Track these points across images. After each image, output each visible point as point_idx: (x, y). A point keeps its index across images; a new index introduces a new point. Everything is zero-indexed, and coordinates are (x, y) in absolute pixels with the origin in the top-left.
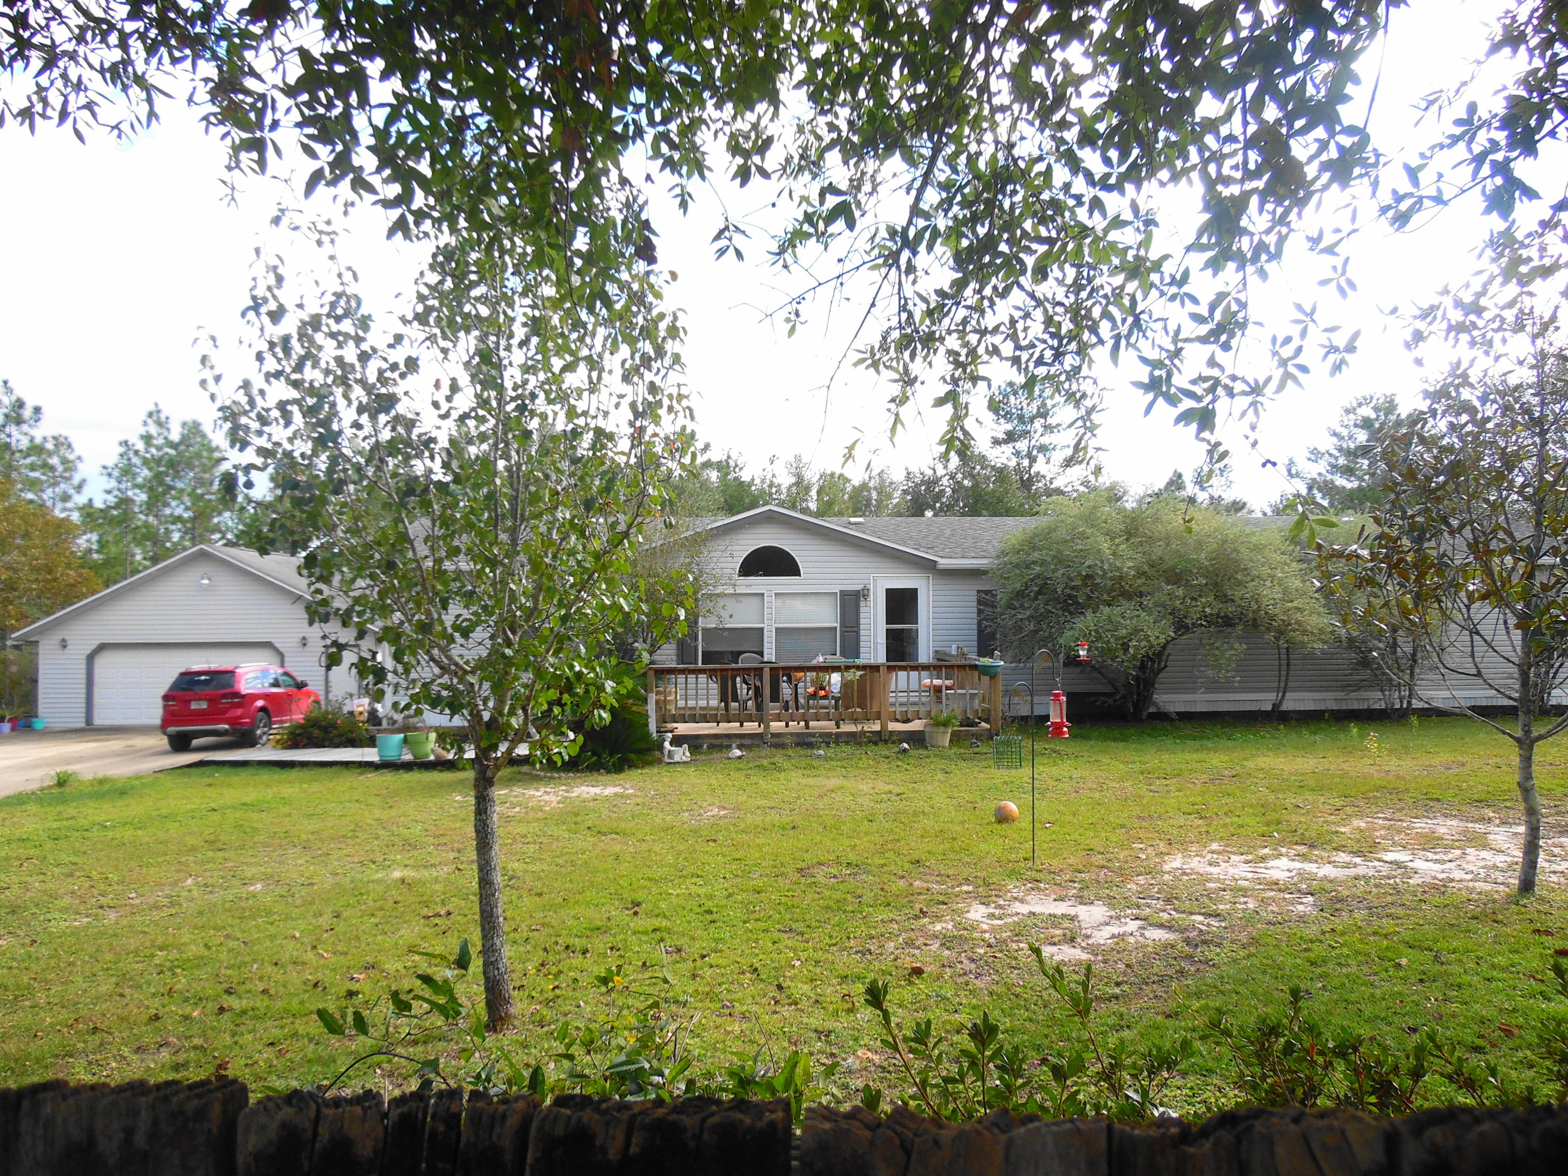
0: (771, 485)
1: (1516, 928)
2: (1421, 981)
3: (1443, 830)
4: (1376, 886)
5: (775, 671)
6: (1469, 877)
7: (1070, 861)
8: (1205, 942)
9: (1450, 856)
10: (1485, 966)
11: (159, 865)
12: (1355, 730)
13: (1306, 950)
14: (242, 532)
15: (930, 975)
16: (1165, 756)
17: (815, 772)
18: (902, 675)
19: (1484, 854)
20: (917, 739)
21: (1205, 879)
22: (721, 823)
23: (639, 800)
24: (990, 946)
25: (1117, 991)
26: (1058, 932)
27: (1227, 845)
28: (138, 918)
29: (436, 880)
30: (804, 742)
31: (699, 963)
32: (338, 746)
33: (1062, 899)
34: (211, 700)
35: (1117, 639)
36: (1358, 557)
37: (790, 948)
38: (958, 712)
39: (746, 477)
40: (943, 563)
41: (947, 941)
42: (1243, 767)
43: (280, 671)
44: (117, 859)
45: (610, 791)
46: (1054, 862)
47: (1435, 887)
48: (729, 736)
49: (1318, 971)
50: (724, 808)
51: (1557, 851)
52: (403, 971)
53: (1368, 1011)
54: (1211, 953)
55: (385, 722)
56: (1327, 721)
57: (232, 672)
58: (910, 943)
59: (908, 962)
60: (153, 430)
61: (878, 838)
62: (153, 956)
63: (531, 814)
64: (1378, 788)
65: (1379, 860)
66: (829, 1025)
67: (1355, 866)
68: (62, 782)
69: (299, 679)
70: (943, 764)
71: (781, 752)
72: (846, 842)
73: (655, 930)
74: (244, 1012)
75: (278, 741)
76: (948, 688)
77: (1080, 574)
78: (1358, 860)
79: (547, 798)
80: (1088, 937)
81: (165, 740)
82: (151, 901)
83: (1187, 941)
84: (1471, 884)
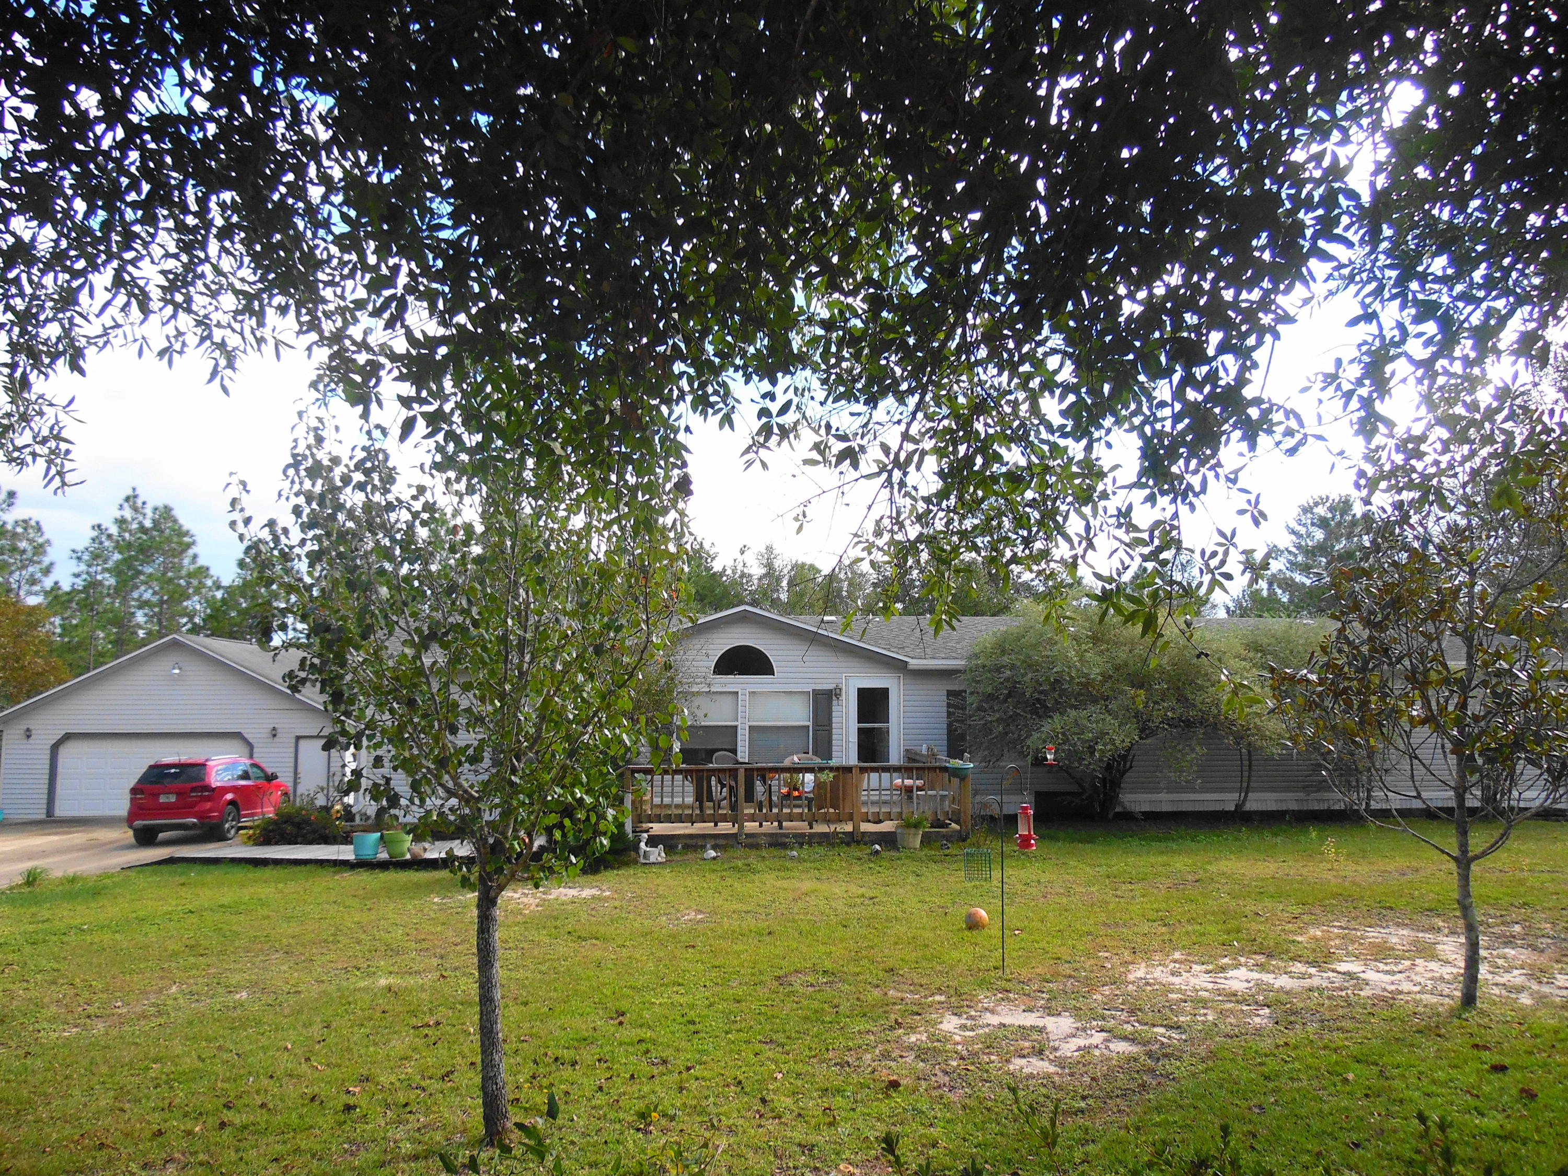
0: (743, 575)
1: (1458, 1042)
2: (1367, 1096)
3: (1394, 940)
4: (1329, 998)
5: (749, 772)
6: (1417, 988)
7: (1038, 971)
8: (1166, 1056)
9: (1400, 967)
10: (1425, 1081)
11: (141, 972)
12: (1314, 834)
13: (1261, 1064)
14: (210, 616)
15: (906, 1088)
16: (1131, 859)
17: (788, 874)
18: (874, 776)
19: (1433, 965)
20: (889, 840)
21: (1167, 989)
22: (699, 927)
23: (617, 904)
24: (962, 1058)
25: (1083, 1104)
26: (1027, 1044)
27: (1189, 954)
28: (127, 1028)
29: (422, 988)
30: (778, 842)
31: (685, 1075)
32: (310, 843)
33: (1030, 1010)
34: (179, 794)
35: (1084, 742)
36: (1308, 681)
37: (772, 1060)
38: (929, 814)
39: (717, 566)
40: (914, 663)
41: (922, 1053)
42: (1206, 871)
43: (248, 762)
44: (100, 965)
45: (587, 893)
46: (1024, 972)
47: (1384, 999)
48: (704, 837)
49: (1271, 1085)
50: (701, 912)
51: (1500, 962)
52: (398, 1084)
53: (1316, 1125)
54: (1169, 1066)
55: (357, 818)
56: (1289, 823)
57: (203, 765)
58: (886, 1055)
59: (885, 1075)
60: (128, 513)
61: (852, 945)
62: (148, 1068)
63: (511, 918)
64: (1335, 896)
65: (1333, 971)
66: (813, 1138)
67: (1310, 976)
68: (31, 879)
69: (270, 771)
70: (914, 866)
71: (754, 853)
72: (822, 948)
73: (640, 1041)
74: (245, 1127)
75: (249, 838)
76: (919, 789)
77: (1048, 679)
78: (1313, 971)
79: (525, 900)
80: (1056, 1049)
81: (131, 833)
82: (138, 1009)
83: (1149, 1054)
84: (1418, 997)
